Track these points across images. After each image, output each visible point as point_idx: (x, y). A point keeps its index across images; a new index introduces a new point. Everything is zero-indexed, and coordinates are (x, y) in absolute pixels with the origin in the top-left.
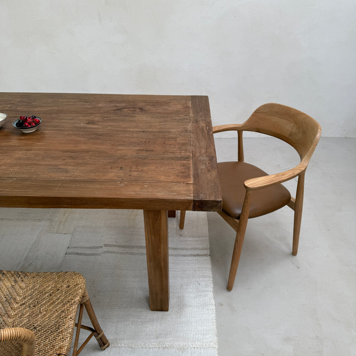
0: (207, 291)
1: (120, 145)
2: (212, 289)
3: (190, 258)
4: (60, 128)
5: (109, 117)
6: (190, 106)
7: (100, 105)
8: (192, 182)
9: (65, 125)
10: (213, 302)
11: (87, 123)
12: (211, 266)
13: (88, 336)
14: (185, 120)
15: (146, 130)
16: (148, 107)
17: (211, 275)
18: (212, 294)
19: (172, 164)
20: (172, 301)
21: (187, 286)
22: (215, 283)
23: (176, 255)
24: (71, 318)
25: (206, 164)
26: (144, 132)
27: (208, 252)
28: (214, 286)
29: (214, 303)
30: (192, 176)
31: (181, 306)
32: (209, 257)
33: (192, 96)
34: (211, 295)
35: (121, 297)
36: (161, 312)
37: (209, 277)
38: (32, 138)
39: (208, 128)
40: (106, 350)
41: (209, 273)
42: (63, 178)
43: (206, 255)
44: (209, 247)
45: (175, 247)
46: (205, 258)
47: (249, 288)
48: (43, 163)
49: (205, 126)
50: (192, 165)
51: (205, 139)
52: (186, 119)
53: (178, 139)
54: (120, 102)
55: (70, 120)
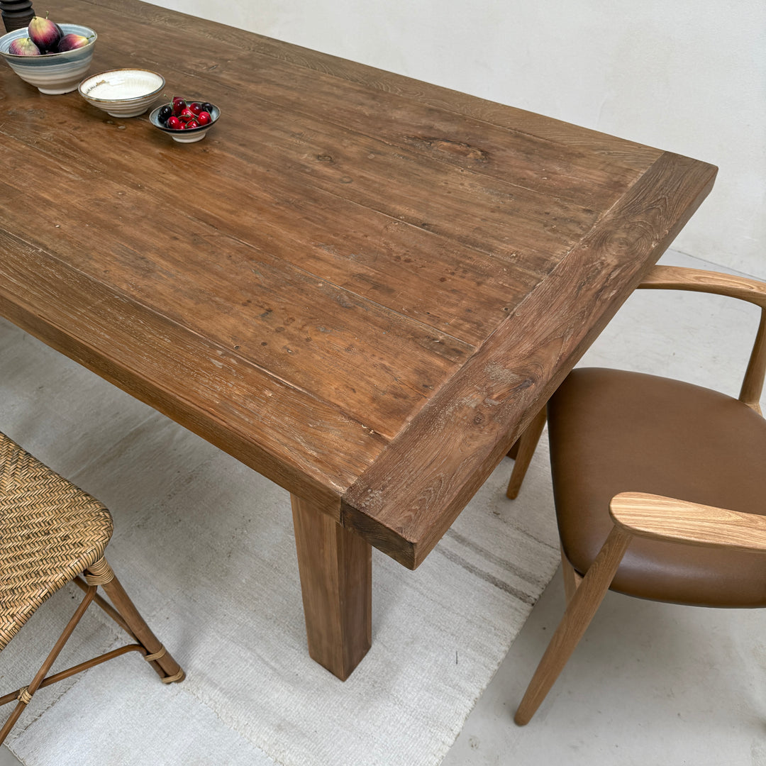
0: (462, 691)
1: (328, 243)
2: (477, 693)
3: (481, 583)
4: (250, 153)
5: (384, 154)
6: (630, 185)
7: (397, 115)
8: (391, 438)
9: (270, 145)
10: (458, 725)
11: (318, 157)
12: (515, 632)
13: (90, 658)
14: (572, 227)
15: (435, 222)
16: (511, 153)
17: (502, 656)
18: (470, 704)
19: (397, 355)
20: (367, 665)
21: (426, 648)
22: (496, 680)
23: (452, 558)
24: (12, 616)
25: (490, 395)
26: (423, 225)
27: (535, 592)
28: (488, 685)
29: (457, 730)
30: (410, 419)
31: (380, 689)
32: (529, 607)
33: (667, 153)
34: (466, 705)
35: (275, 587)
36: (329, 674)
37: (495, 658)
38: (172, 159)
39: (614, 275)
40: (170, 686)
41: (500, 649)
42: (124, 287)
43: (523, 597)
44: (547, 579)
45: (464, 535)
46: (517, 603)
47: (575, 748)
48: (129, 230)
49: (615, 262)
50: (446, 381)
51: (572, 307)
52: (579, 223)
53: (491, 281)
54: (451, 118)
55: (293, 135)
